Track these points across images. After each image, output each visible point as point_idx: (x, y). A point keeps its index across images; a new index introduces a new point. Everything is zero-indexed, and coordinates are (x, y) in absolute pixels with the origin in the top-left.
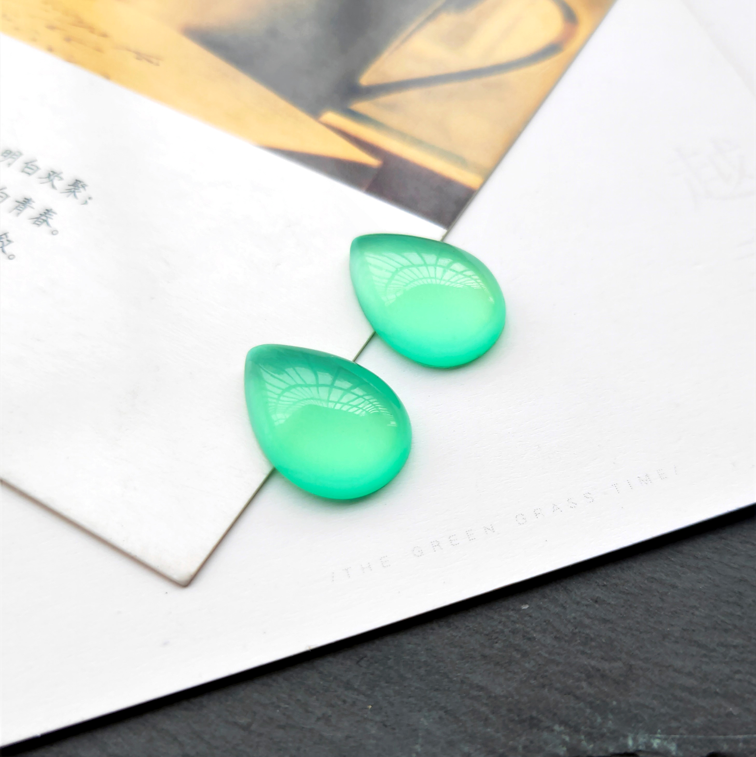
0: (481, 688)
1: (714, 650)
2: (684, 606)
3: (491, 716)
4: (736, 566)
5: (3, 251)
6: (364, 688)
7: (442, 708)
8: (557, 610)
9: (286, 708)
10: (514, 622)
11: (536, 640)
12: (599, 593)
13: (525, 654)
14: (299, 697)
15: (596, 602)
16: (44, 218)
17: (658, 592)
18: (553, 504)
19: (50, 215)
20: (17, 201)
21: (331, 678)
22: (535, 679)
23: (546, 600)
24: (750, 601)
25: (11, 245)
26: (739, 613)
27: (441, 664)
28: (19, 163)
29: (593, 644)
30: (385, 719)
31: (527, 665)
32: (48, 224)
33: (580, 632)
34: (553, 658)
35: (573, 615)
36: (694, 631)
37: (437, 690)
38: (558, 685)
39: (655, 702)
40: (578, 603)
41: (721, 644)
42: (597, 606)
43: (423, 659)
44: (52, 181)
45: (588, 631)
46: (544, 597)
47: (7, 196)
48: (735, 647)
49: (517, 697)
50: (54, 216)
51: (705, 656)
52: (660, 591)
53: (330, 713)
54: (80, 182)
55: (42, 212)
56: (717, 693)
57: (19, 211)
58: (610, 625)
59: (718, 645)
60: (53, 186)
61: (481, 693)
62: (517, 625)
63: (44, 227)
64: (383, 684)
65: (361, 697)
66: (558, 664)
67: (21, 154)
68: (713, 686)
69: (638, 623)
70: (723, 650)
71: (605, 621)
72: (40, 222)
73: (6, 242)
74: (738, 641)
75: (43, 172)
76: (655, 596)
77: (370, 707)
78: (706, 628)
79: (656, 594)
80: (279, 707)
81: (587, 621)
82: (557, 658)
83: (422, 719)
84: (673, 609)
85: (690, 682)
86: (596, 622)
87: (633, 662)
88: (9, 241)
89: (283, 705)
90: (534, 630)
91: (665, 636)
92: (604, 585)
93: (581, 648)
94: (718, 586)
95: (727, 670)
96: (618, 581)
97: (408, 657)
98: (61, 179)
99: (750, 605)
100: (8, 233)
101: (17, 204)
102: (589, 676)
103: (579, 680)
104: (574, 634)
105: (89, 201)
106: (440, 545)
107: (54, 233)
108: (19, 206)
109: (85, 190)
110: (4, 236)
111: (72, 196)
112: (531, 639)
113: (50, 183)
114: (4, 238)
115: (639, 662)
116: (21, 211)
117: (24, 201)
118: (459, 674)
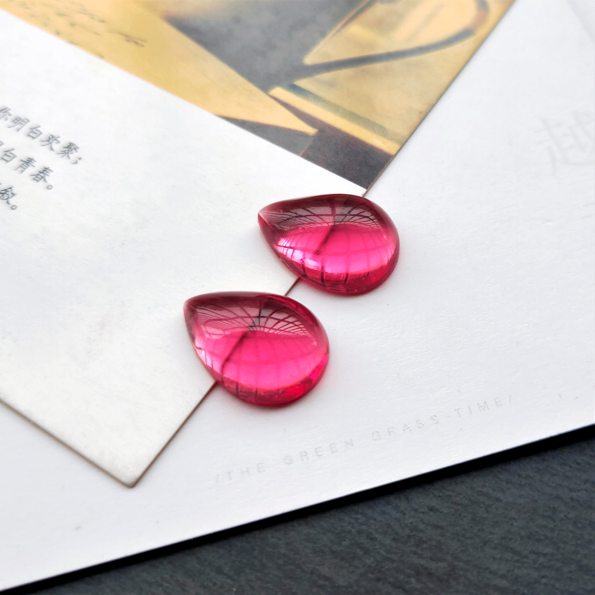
0: (327, 579)
1: (526, 557)
2: (506, 517)
4: (554, 485)
5: (8, 203)
6: (231, 573)
8: (398, 515)
9: (167, 587)
10: (361, 524)
11: (378, 540)
12: (434, 503)
13: (367, 552)
14: (179, 578)
15: (431, 510)
16: (42, 174)
17: (485, 504)
18: (404, 424)
19: (47, 172)
20: (22, 161)
21: (207, 563)
22: (373, 573)
23: (389, 506)
24: (562, 516)
25: (14, 197)
26: (552, 526)
27: (297, 556)
28: (26, 128)
29: (425, 546)
31: (367, 561)
32: (45, 181)
33: (414, 535)
34: (389, 556)
35: (411, 520)
36: (511, 539)
37: (291, 578)
38: (391, 580)
40: (416, 510)
41: (533, 552)
42: (431, 513)
43: (283, 551)
44: (51, 143)
45: (421, 535)
46: (388, 504)
47: (15, 156)
48: (545, 555)
49: (355, 588)
50: (51, 174)
51: (517, 561)
52: (486, 504)
53: (202, 592)
54: (73, 144)
55: (41, 170)
57: (23, 169)
58: (441, 531)
59: (530, 553)
60: (52, 149)
61: (327, 583)
62: (364, 527)
63: (41, 183)
64: (248, 571)
65: (229, 581)
66: (393, 561)
67: (28, 121)
68: (522, 588)
69: (465, 530)
70: (534, 557)
71: (437, 527)
72: (39, 178)
73: (11, 195)
74: (548, 550)
75: (44, 137)
76: (482, 507)
77: (235, 589)
78: (522, 537)
79: (482, 505)
80: (161, 585)
81: (422, 526)
82: (393, 556)
84: (495, 520)
85: (504, 583)
86: (429, 527)
87: (456, 563)
88: (13, 194)
89: (165, 584)
90: (376, 530)
91: (485, 543)
92: (440, 496)
93: (414, 549)
94: (536, 501)
95: (535, 575)
96: (451, 493)
97: (270, 549)
98: (59, 142)
99: (562, 520)
100: (13, 187)
101: (23, 163)
103: (409, 576)
104: (409, 536)
105: (79, 162)
106: (307, 455)
107: (49, 187)
108: (23, 164)
109: (77, 152)
110: (9, 190)
111: (65, 157)
112: (373, 539)
113: (49, 146)
114: (8, 192)
115: (461, 564)
116: (25, 169)
117: (28, 160)
118: (310, 566)
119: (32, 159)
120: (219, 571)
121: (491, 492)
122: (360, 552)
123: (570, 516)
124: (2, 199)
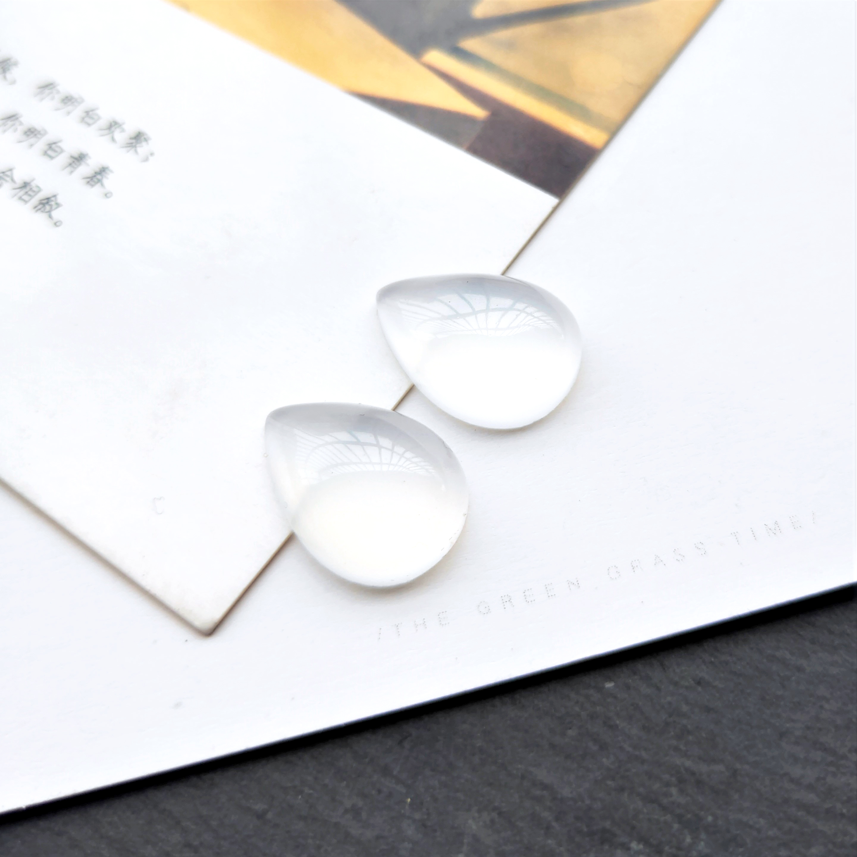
0: (545, 787)
1: (844, 757)
2: (811, 696)
3: (554, 824)
5: (50, 217)
6: (404, 776)
7: (495, 809)
8: (649, 691)
9: (310, 795)
10: (594, 704)
11: (619, 729)
12: (704, 673)
13: (603, 747)
14: (327, 781)
15: (699, 683)
16: (99, 177)
17: (779, 676)
18: (655, 555)
19: (106, 173)
20: (72, 157)
21: (367, 760)
22: (613, 779)
23: (636, 677)
25: (60, 209)
27: (499, 752)
28: (79, 111)
29: (691, 738)
30: (425, 817)
32: (102, 185)
33: (674, 722)
34: (637, 753)
35: (669, 699)
36: (820, 729)
37: (491, 785)
38: (641, 790)
39: (762, 821)
40: (676, 684)
42: (700, 689)
43: (478, 743)
45: (685, 722)
46: (635, 673)
47: (62, 151)
49: (588, 802)
50: (110, 175)
51: (832, 764)
52: (782, 674)
53: (360, 803)
54: (143, 134)
55: (97, 170)
56: (842, 815)
57: (72, 169)
58: (714, 716)
60: (113, 140)
61: (545, 792)
62: (598, 708)
63: (97, 187)
64: (427, 772)
65: (401, 789)
66: (643, 762)
67: (82, 101)
68: (839, 806)
69: (749, 714)
71: (708, 710)
72: (94, 182)
73: (54, 206)
75: (102, 123)
76: (774, 680)
77: (409, 800)
78: (837, 727)
79: (775, 677)
80: (300, 793)
81: (685, 708)
82: (644, 754)
83: (470, 821)
84: (795, 700)
85: (811, 798)
86: (696, 710)
87: (738, 766)
88: (58, 205)
89: (307, 790)
90: (617, 715)
91: (782, 735)
92: (711, 662)
93: (674, 742)
96: (729, 658)
97: (460, 741)
98: (123, 131)
100: (58, 194)
101: (73, 160)
102: (681, 781)
103: (668, 784)
104: (666, 724)
105: (151, 158)
106: (511, 601)
107: (108, 195)
108: (74, 162)
109: (148, 144)
110: (53, 199)
111: (132, 151)
112: (613, 727)
113: (110, 135)
114: (52, 201)
115: (747, 767)
116: (75, 168)
117: (79, 157)
118: (520, 766)
119: (87, 155)
120: (386, 771)
122: (595, 748)
124: (42, 211)
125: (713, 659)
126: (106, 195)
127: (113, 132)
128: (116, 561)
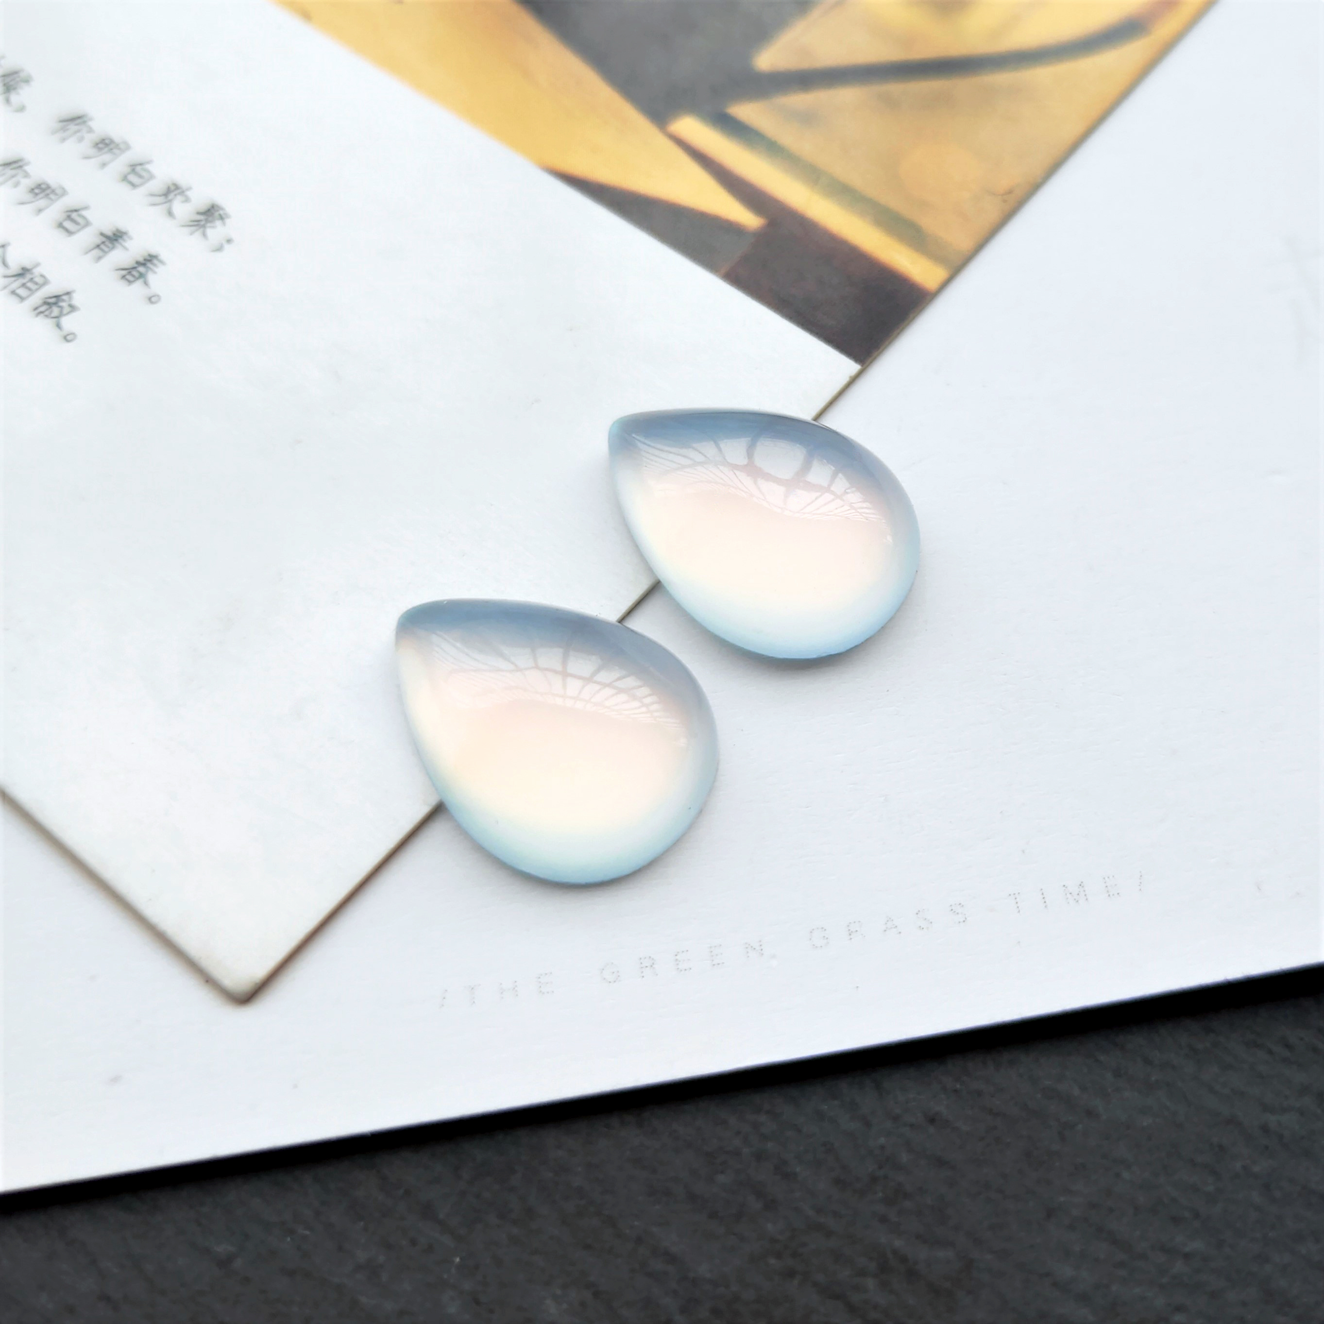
0: (671, 1258)
1: (1142, 1256)
2: (1104, 1156)
4: (1225, 1091)
5: (58, 326)
6: (454, 1222)
7: (589, 1285)
8: (853, 1126)
10: (765, 1138)
11: (799, 1179)
12: (941, 1105)
13: (770, 1204)
15: (932, 1120)
16: (141, 269)
17: (1057, 1120)
18: (887, 916)
19: (154, 265)
20: (102, 234)
22: (779, 1256)
23: (836, 1102)
24: (1238, 1166)
25: (75, 315)
26: (1210, 1188)
27: (607, 1197)
28: (120, 164)
29: (908, 1204)
30: (480, 1287)
31: (770, 1226)
32: (146, 283)
33: (885, 1177)
34: (821, 1219)
35: (882, 1140)
36: (1111, 1210)
37: (588, 1247)
38: (820, 1277)
40: (896, 1119)
41: (1159, 1247)
42: (932, 1130)
43: (577, 1181)
45: (900, 1178)
47: (87, 224)
48: (1187, 1256)
49: (735, 1288)
50: (160, 269)
51: (1121, 1265)
52: (1062, 1120)
53: (381, 1259)
54: (218, 208)
55: (141, 259)
57: (101, 253)
58: (949, 1173)
59: (1153, 1247)
60: (170, 214)
61: (670, 1269)
62: (770, 1145)
63: (138, 285)
64: (492, 1219)
65: (447, 1240)
66: (829, 1234)
67: (128, 147)
69: (1004, 1176)
70: (1160, 1258)
71: (940, 1162)
72: (133, 276)
73: (66, 309)
74: (1197, 1245)
75: (156, 185)
76: (1049, 1127)
77: (458, 1260)
78: (1137, 1209)
79: (1051, 1122)
81: (905, 1158)
82: (830, 1222)
83: (549, 1302)
84: (1078, 1160)
86: (922, 1162)
87: (975, 1254)
88: (73, 308)
90: (798, 1156)
91: (1050, 1213)
92: (956, 1091)
93: (882, 1209)
94: (1180, 1126)
95: (1159, 1302)
96: (983, 1087)
97: (549, 1175)
98: (187, 200)
99: (1236, 1176)
100: (74, 291)
101: (104, 239)
103: (862, 1273)
104: (874, 1179)
105: (227, 247)
106: (654, 966)
107: (152, 299)
108: (103, 243)
109: (224, 224)
110: (65, 297)
111: (198, 234)
112: (788, 1176)
113: (166, 206)
114: (63, 301)
115: (988, 1257)
116: (105, 253)
117: (114, 234)
118: (636, 1223)
119: (125, 233)
120: (427, 1211)
121: (1076, 1092)
122: (754, 1204)
123: (1256, 1169)
124: (46, 316)
125: (958, 1086)
126: (150, 299)
127: (170, 201)
128: (109, 874)
